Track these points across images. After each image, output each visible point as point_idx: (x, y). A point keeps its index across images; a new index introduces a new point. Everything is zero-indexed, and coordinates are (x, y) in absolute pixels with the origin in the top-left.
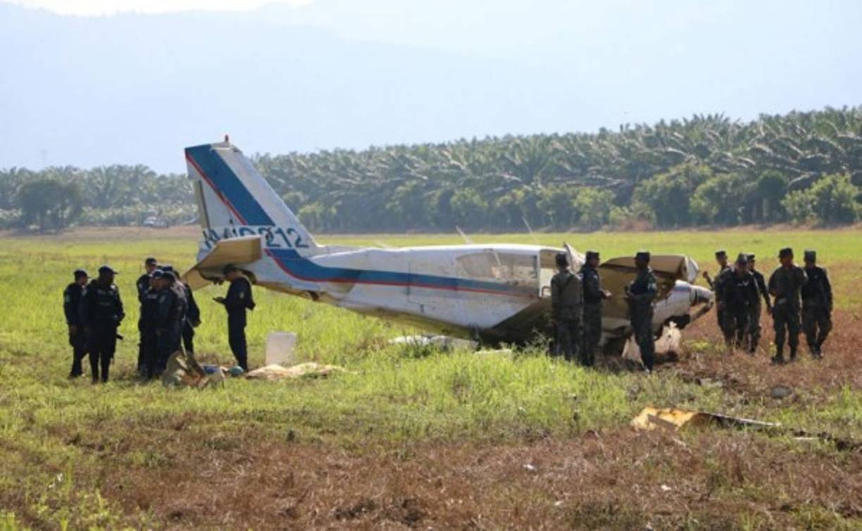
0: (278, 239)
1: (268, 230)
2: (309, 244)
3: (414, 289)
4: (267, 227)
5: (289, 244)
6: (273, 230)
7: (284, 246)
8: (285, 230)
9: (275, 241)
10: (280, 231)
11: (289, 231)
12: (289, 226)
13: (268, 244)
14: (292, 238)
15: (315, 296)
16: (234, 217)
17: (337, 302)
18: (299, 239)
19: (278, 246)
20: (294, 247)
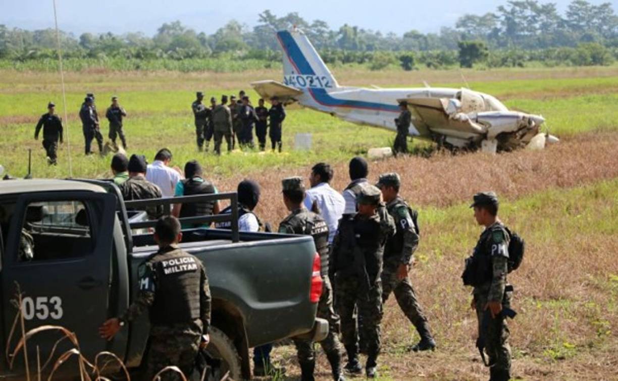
0: (316, 82)
1: (312, 78)
2: (333, 85)
3: (381, 112)
4: (311, 76)
5: (321, 85)
6: (314, 77)
7: (319, 86)
8: (320, 78)
9: (314, 84)
10: (318, 78)
11: (323, 78)
12: (323, 75)
13: (311, 85)
14: (324, 82)
15: (332, 114)
16: (294, 70)
17: (343, 118)
18: (327, 83)
19: (315, 86)
20: (324, 87)
